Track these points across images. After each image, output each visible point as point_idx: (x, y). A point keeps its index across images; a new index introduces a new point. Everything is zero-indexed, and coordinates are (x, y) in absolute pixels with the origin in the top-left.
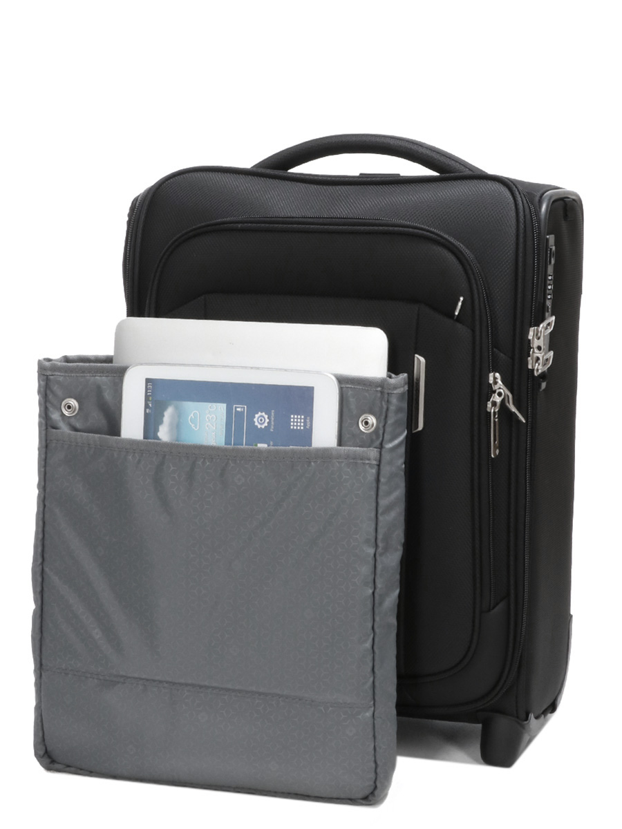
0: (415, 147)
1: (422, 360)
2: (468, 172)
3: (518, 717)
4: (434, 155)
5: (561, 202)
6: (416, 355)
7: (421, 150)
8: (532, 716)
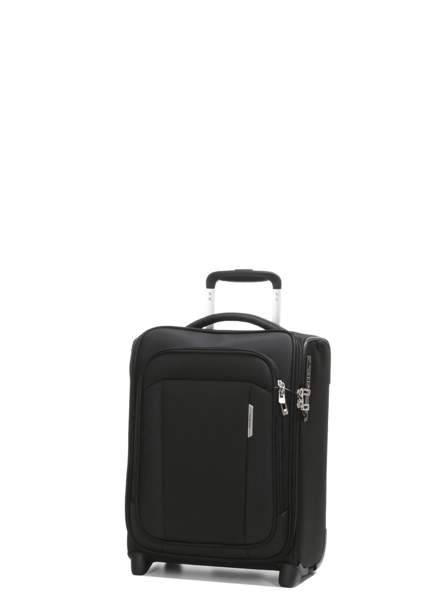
0: (256, 319)
1: (252, 407)
2: (278, 329)
3: (294, 565)
4: (264, 322)
5: (316, 342)
6: (250, 405)
7: (258, 320)
8: (300, 565)
